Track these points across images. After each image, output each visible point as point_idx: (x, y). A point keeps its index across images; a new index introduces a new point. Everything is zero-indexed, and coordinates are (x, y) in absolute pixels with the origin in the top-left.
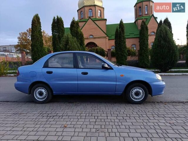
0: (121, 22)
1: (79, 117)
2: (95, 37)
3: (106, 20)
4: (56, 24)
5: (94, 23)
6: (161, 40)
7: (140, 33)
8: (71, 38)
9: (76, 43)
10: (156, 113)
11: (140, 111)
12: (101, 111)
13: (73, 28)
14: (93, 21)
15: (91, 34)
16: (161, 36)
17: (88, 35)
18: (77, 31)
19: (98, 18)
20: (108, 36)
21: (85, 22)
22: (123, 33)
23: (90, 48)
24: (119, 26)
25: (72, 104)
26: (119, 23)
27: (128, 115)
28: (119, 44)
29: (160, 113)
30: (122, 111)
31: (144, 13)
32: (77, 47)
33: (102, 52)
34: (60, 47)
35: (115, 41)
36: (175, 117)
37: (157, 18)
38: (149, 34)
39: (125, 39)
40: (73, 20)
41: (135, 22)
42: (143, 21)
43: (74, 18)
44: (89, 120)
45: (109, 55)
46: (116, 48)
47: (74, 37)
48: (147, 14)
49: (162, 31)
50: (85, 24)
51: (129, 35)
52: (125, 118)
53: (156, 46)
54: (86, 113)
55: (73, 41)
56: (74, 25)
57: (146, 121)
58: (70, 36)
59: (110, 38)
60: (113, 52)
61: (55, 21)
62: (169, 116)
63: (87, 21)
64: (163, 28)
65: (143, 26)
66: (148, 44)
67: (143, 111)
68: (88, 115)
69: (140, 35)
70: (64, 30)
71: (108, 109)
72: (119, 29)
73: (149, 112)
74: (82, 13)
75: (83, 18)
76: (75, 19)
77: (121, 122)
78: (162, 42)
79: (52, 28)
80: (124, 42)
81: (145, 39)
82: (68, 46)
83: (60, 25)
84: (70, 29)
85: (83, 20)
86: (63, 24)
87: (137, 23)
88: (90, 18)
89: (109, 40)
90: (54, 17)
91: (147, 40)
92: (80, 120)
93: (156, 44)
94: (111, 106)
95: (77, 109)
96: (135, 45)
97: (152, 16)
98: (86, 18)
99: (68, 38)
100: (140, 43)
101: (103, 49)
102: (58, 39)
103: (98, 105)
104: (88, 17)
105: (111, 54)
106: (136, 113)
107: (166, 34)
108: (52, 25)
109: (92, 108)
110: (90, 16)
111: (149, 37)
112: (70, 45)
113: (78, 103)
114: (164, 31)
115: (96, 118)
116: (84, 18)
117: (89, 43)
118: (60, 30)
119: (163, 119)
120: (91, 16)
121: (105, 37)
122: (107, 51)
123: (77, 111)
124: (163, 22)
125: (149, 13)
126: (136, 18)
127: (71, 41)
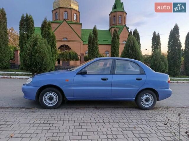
0: (95, 28)
1: (32, 125)
2: (69, 40)
3: (81, 24)
4: (24, 22)
5: (69, 26)
6: (128, 49)
7: (112, 40)
8: (40, 38)
9: (45, 44)
10: (113, 119)
11: (99, 117)
12: (59, 117)
13: (45, 29)
14: (68, 24)
15: (65, 36)
16: (129, 45)
17: (62, 37)
18: (48, 32)
19: (73, 21)
20: (82, 41)
21: (60, 24)
22: (97, 40)
23: (62, 51)
24: (92, 32)
25: (29, 111)
26: (93, 29)
27: (86, 121)
28: (92, 49)
29: (116, 118)
30: (80, 117)
31: (117, 23)
32: (47, 48)
33: (75, 56)
34: (27, 47)
35: (88, 46)
36: (128, 122)
37: (129, 28)
38: (120, 42)
39: (97, 45)
40: (44, 20)
41: (109, 30)
42: (115, 30)
43: (45, 19)
44: (42, 128)
45: (82, 59)
46: (89, 53)
47: (44, 38)
48: (120, 24)
49: (130, 41)
50: (59, 26)
51: (103, 42)
52: (81, 124)
53: (125, 55)
54: (41, 120)
55: (42, 42)
56: (46, 25)
57: (100, 127)
58: (40, 36)
59: (85, 43)
60: (86, 57)
61: (24, 19)
62: (124, 121)
63: (62, 23)
64: (131, 38)
65: (115, 34)
66: (118, 52)
67: (101, 117)
68: (42, 122)
69: (112, 43)
70: (34, 29)
71: (67, 115)
72: (92, 35)
73: (106, 117)
74: (57, 14)
75: (57, 20)
76: (47, 20)
77: (76, 129)
78: (130, 51)
79: (20, 25)
80: (97, 48)
81: (116, 47)
82: (36, 47)
83: (29, 23)
84: (41, 29)
85: (58, 21)
86: (33, 23)
87: (111, 30)
88: (65, 20)
89: (83, 44)
90: (23, 15)
91: (118, 48)
92: (31, 128)
93: (124, 53)
94: (71, 112)
95: (32, 116)
96: (108, 51)
97: (124, 26)
98: (61, 20)
99: (37, 38)
100: (112, 51)
101: (76, 53)
102: (26, 39)
103: (57, 111)
104: (63, 19)
105: (84, 59)
106: (94, 119)
107: (134, 44)
108: (20, 22)
109: (50, 114)
110: (65, 18)
111: (120, 45)
112: (39, 46)
113: (37, 110)
114: (132, 41)
115: (51, 125)
116: (59, 19)
117: (62, 45)
118: (29, 29)
119: (117, 124)
120: (67, 18)
121: (79, 42)
122: (80, 55)
123: (32, 118)
124: (132, 33)
125: (122, 23)
126: (110, 26)
127: (40, 41)
